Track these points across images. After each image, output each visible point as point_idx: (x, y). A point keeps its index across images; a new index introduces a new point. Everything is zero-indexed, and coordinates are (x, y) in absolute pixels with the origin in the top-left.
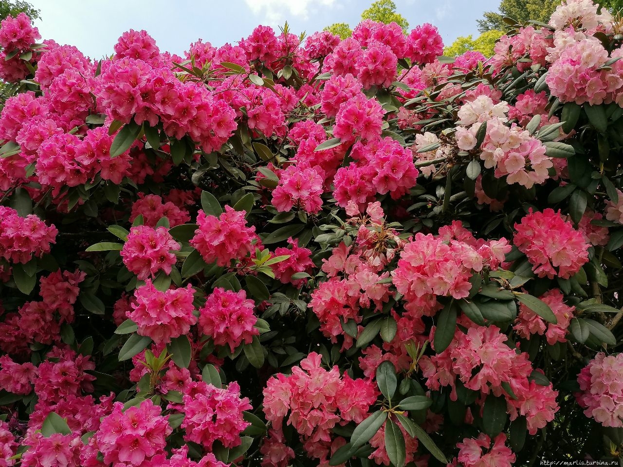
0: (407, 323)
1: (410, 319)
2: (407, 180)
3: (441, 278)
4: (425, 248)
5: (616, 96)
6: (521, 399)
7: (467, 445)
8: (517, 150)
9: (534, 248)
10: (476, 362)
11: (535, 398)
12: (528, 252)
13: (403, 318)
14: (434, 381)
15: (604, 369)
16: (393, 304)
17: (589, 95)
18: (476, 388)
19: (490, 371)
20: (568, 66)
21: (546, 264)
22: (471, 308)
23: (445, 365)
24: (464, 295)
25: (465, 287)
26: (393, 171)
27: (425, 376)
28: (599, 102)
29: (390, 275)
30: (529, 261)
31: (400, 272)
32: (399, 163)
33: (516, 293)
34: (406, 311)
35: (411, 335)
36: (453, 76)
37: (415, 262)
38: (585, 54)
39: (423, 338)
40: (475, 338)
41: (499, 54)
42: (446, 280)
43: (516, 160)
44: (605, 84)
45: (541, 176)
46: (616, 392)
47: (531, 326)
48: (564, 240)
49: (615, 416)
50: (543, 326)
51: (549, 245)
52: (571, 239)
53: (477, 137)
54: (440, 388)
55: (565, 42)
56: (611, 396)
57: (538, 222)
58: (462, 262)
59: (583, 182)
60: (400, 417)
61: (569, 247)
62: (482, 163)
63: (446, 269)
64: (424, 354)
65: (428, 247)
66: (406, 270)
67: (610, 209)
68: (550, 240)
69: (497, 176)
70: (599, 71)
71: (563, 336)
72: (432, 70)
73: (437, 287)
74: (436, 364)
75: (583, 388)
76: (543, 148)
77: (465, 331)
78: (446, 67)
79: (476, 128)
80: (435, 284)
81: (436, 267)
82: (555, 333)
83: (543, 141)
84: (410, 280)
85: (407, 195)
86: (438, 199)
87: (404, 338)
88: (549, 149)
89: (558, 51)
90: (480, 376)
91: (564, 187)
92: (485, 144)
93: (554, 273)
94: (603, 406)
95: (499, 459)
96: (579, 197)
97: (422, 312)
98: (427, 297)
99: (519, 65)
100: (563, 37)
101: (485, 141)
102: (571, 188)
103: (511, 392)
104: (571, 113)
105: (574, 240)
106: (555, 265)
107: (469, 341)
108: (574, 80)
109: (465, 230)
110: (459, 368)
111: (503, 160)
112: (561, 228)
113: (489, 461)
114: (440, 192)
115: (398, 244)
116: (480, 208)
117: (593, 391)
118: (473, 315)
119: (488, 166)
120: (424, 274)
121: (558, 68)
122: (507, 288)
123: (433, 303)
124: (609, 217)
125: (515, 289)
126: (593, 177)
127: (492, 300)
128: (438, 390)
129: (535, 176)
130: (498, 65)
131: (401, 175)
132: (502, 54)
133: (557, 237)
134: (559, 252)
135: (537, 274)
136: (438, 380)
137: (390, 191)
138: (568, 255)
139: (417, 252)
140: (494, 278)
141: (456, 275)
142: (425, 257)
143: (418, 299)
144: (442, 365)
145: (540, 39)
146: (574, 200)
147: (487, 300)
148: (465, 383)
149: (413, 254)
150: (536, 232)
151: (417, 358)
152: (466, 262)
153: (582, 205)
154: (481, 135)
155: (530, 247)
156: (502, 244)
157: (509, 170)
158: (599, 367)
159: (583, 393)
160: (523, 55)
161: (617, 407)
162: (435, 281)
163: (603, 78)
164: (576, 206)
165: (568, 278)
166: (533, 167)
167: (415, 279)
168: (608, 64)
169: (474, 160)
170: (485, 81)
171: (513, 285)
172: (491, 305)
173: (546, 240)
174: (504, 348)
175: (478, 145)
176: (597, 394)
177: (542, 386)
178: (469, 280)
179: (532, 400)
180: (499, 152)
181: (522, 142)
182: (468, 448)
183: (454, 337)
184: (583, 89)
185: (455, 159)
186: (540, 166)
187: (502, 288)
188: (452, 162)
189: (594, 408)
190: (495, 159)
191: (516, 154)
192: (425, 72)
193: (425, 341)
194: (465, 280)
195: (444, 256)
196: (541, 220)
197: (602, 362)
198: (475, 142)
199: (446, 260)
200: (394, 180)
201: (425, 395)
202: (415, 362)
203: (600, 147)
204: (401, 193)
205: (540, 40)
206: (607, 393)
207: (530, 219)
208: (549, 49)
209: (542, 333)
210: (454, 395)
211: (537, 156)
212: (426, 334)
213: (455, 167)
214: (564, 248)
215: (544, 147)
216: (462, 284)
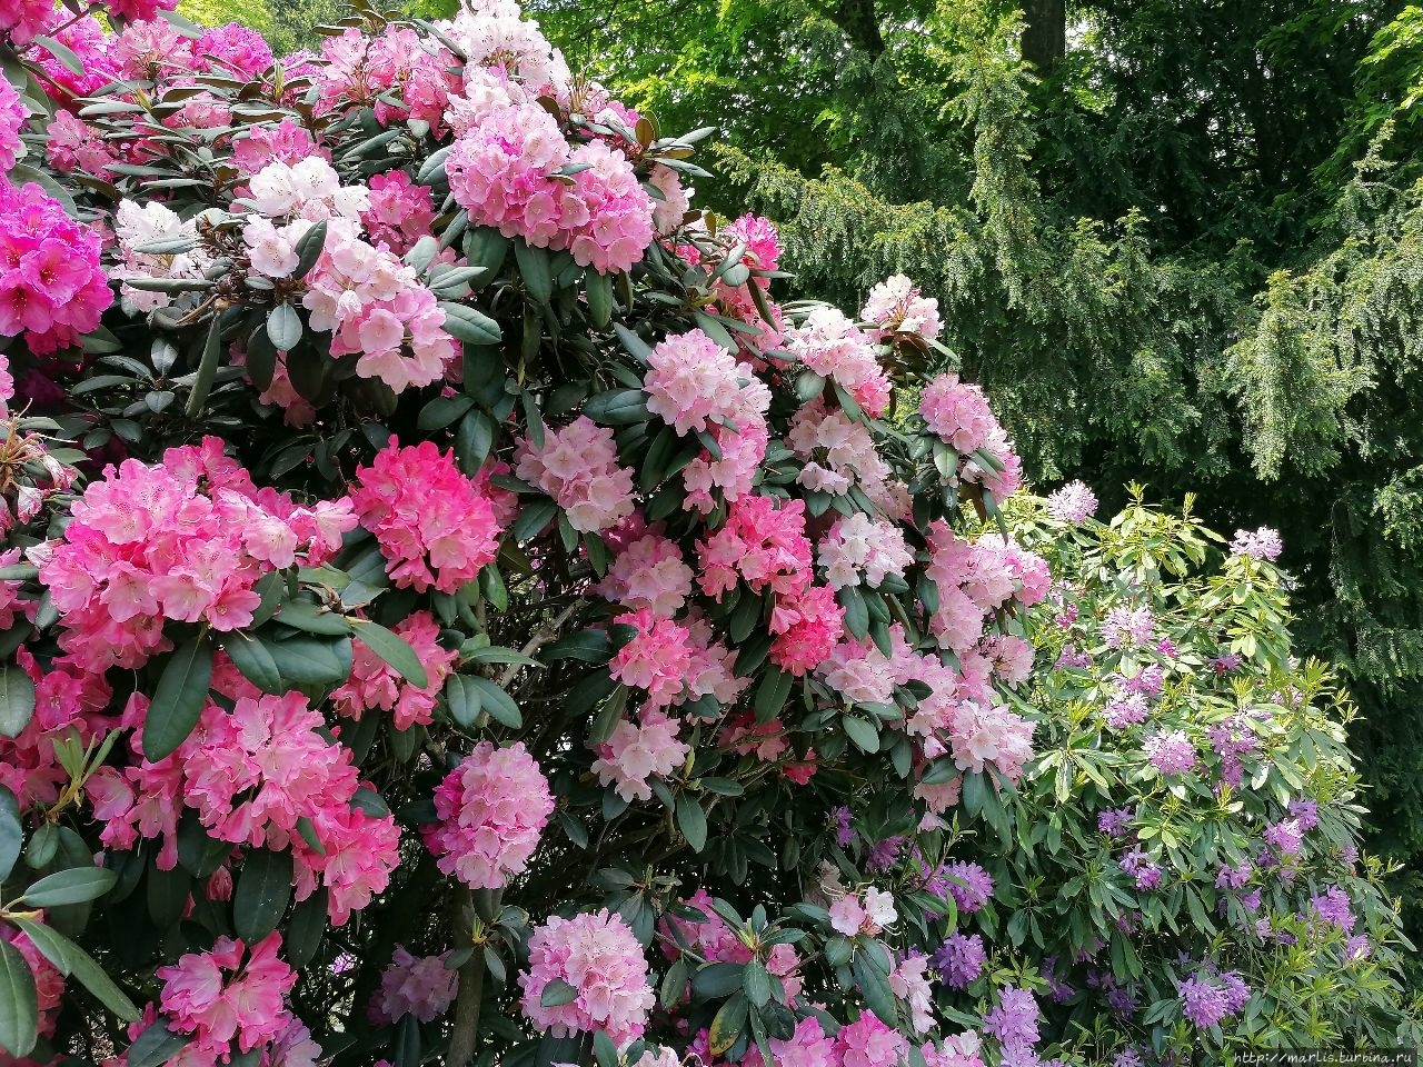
0: (65, 686)
1: (74, 672)
2: (80, 311)
3: (188, 579)
4: (150, 499)
5: (572, 239)
6: (332, 850)
7: (187, 970)
8: (388, 306)
9: (397, 525)
10: (248, 776)
11: (358, 846)
12: (382, 532)
13: (57, 673)
14: (123, 828)
15: (489, 775)
16: (23, 635)
17: (527, 222)
18: (239, 837)
19: (279, 796)
20: (495, 150)
21: (416, 561)
22: (252, 653)
23: (165, 789)
24: (240, 620)
25: (242, 602)
26: (44, 278)
27: (99, 815)
28: (542, 244)
29: (24, 558)
30: (381, 550)
31: (72, 554)
32: (64, 261)
33: (352, 619)
34: (62, 654)
35: (75, 716)
36: (210, 76)
37: (118, 533)
38: (529, 138)
39: (102, 722)
40: (253, 724)
41: (338, 67)
42: (201, 585)
43: (382, 326)
44: (559, 210)
45: (428, 370)
46: (505, 819)
47: (369, 691)
48: (459, 514)
49: (497, 867)
50: (393, 692)
51: (427, 521)
52: (469, 513)
53: (299, 250)
54: (135, 844)
55: (489, 95)
56: (496, 827)
57: (408, 470)
58: (243, 543)
59: (487, 395)
60: (30, 928)
61: (467, 531)
62: (304, 315)
63: (201, 558)
64: (107, 761)
65: (157, 496)
66: (87, 550)
67: (526, 458)
68: (431, 512)
69: (334, 353)
70: (550, 180)
71: (429, 713)
72: (149, 42)
73: (174, 598)
74: (135, 785)
75: (442, 816)
76: (439, 313)
77: (230, 706)
78: (186, 46)
79: (298, 230)
80: (167, 591)
81: (177, 549)
82: (414, 706)
83: (440, 299)
84: (101, 578)
85: (74, 349)
86: (156, 373)
87: (52, 724)
88: (452, 318)
89: (473, 109)
90: (254, 810)
91: (450, 399)
92: (318, 275)
93: (429, 580)
94: (478, 849)
95: (259, 990)
96: (477, 425)
97: (110, 659)
98: (142, 621)
99: (380, 109)
100: (486, 83)
101: (317, 268)
102: (465, 404)
103: (314, 837)
104: (488, 250)
105: (475, 516)
106: (434, 564)
107: (238, 730)
108: (504, 182)
109: (229, 463)
110: (204, 795)
111: (356, 322)
112: (454, 488)
113: (236, 1000)
114: (164, 356)
115: (56, 478)
116: (264, 414)
117: (463, 821)
118: (257, 668)
119: (317, 325)
120: (141, 564)
121: (475, 147)
122: (336, 609)
123: (152, 637)
124: (521, 473)
125: (352, 613)
126: (507, 389)
127: (304, 636)
128: (130, 848)
129: (415, 369)
130: (333, 92)
131: (67, 294)
132: (343, 68)
133: (446, 507)
134: (444, 538)
135: (395, 581)
136: (135, 825)
137: (27, 330)
138: (463, 545)
139: (124, 507)
140: (310, 584)
141: (226, 574)
142: (148, 524)
143: (112, 626)
144: (155, 788)
145: (435, 67)
146: (468, 429)
147: (289, 634)
148: (213, 826)
149: (114, 512)
150: (404, 491)
151: (85, 771)
152: (255, 543)
153: (481, 441)
154: (311, 249)
155: (388, 522)
156: (341, 510)
157: (366, 347)
158: (479, 771)
159: (441, 824)
160: (388, 87)
161: (505, 849)
162: (170, 584)
163: (557, 196)
164: (470, 444)
165: (452, 593)
166: (415, 350)
167: (113, 576)
168: (568, 171)
169: (285, 304)
170: (292, 117)
171: (348, 601)
172: (299, 646)
173: (422, 512)
174: (314, 742)
175: (300, 272)
176: (469, 826)
177: (371, 818)
178: (255, 586)
179: (351, 850)
180: (350, 301)
181: (401, 289)
182: (189, 976)
183: (199, 722)
184: (517, 209)
185: (237, 291)
186: (430, 350)
187: (326, 608)
188: (229, 297)
189: (459, 853)
190: (340, 315)
191: (385, 313)
192: (128, 39)
193: (108, 732)
194: (244, 586)
195: (199, 523)
196: (416, 465)
197: (485, 760)
198: (293, 263)
199: (203, 535)
200: (47, 303)
201: (92, 864)
202: (77, 783)
203: (526, 334)
204: (59, 340)
205: (433, 70)
206: (488, 823)
207: (393, 460)
208: (454, 98)
209: (387, 707)
210: (170, 856)
211: (428, 329)
212: (114, 711)
213: (234, 309)
214: (458, 532)
215: (442, 311)
216: (236, 596)
